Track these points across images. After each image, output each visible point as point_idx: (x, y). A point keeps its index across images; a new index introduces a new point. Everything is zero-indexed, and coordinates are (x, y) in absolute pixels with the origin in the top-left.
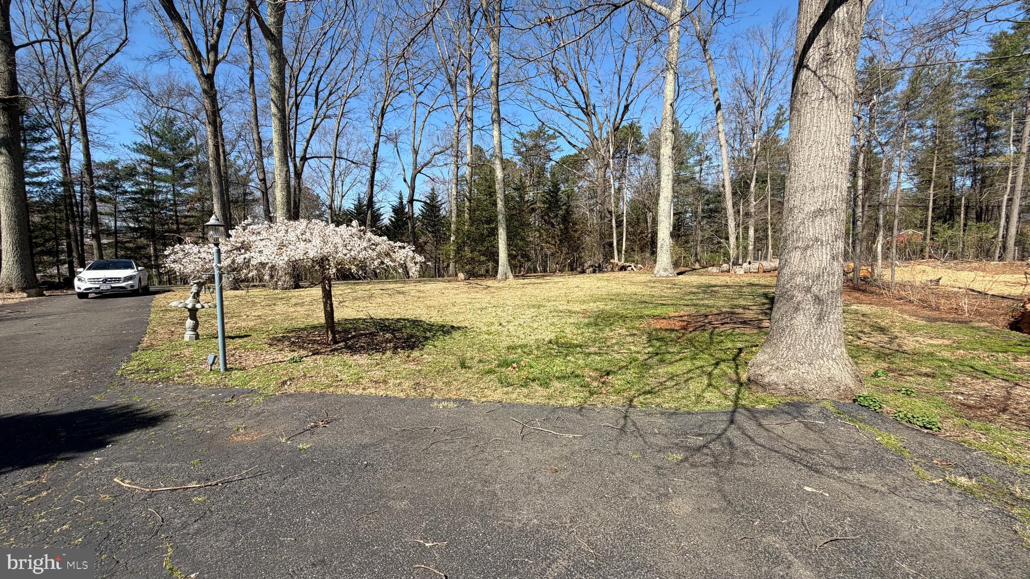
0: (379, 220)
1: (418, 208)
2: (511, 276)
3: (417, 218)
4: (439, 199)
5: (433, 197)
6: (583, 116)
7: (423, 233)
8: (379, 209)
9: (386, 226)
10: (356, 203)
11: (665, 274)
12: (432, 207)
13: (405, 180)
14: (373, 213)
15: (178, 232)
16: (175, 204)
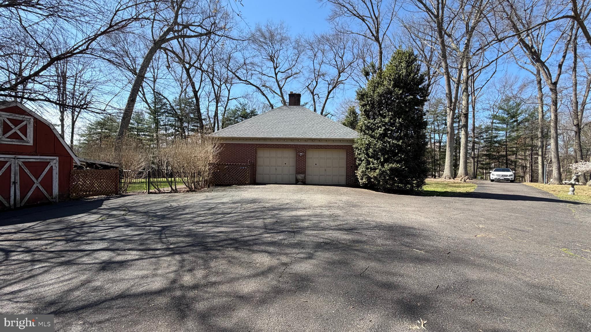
15: (506, 156)
16: (506, 142)
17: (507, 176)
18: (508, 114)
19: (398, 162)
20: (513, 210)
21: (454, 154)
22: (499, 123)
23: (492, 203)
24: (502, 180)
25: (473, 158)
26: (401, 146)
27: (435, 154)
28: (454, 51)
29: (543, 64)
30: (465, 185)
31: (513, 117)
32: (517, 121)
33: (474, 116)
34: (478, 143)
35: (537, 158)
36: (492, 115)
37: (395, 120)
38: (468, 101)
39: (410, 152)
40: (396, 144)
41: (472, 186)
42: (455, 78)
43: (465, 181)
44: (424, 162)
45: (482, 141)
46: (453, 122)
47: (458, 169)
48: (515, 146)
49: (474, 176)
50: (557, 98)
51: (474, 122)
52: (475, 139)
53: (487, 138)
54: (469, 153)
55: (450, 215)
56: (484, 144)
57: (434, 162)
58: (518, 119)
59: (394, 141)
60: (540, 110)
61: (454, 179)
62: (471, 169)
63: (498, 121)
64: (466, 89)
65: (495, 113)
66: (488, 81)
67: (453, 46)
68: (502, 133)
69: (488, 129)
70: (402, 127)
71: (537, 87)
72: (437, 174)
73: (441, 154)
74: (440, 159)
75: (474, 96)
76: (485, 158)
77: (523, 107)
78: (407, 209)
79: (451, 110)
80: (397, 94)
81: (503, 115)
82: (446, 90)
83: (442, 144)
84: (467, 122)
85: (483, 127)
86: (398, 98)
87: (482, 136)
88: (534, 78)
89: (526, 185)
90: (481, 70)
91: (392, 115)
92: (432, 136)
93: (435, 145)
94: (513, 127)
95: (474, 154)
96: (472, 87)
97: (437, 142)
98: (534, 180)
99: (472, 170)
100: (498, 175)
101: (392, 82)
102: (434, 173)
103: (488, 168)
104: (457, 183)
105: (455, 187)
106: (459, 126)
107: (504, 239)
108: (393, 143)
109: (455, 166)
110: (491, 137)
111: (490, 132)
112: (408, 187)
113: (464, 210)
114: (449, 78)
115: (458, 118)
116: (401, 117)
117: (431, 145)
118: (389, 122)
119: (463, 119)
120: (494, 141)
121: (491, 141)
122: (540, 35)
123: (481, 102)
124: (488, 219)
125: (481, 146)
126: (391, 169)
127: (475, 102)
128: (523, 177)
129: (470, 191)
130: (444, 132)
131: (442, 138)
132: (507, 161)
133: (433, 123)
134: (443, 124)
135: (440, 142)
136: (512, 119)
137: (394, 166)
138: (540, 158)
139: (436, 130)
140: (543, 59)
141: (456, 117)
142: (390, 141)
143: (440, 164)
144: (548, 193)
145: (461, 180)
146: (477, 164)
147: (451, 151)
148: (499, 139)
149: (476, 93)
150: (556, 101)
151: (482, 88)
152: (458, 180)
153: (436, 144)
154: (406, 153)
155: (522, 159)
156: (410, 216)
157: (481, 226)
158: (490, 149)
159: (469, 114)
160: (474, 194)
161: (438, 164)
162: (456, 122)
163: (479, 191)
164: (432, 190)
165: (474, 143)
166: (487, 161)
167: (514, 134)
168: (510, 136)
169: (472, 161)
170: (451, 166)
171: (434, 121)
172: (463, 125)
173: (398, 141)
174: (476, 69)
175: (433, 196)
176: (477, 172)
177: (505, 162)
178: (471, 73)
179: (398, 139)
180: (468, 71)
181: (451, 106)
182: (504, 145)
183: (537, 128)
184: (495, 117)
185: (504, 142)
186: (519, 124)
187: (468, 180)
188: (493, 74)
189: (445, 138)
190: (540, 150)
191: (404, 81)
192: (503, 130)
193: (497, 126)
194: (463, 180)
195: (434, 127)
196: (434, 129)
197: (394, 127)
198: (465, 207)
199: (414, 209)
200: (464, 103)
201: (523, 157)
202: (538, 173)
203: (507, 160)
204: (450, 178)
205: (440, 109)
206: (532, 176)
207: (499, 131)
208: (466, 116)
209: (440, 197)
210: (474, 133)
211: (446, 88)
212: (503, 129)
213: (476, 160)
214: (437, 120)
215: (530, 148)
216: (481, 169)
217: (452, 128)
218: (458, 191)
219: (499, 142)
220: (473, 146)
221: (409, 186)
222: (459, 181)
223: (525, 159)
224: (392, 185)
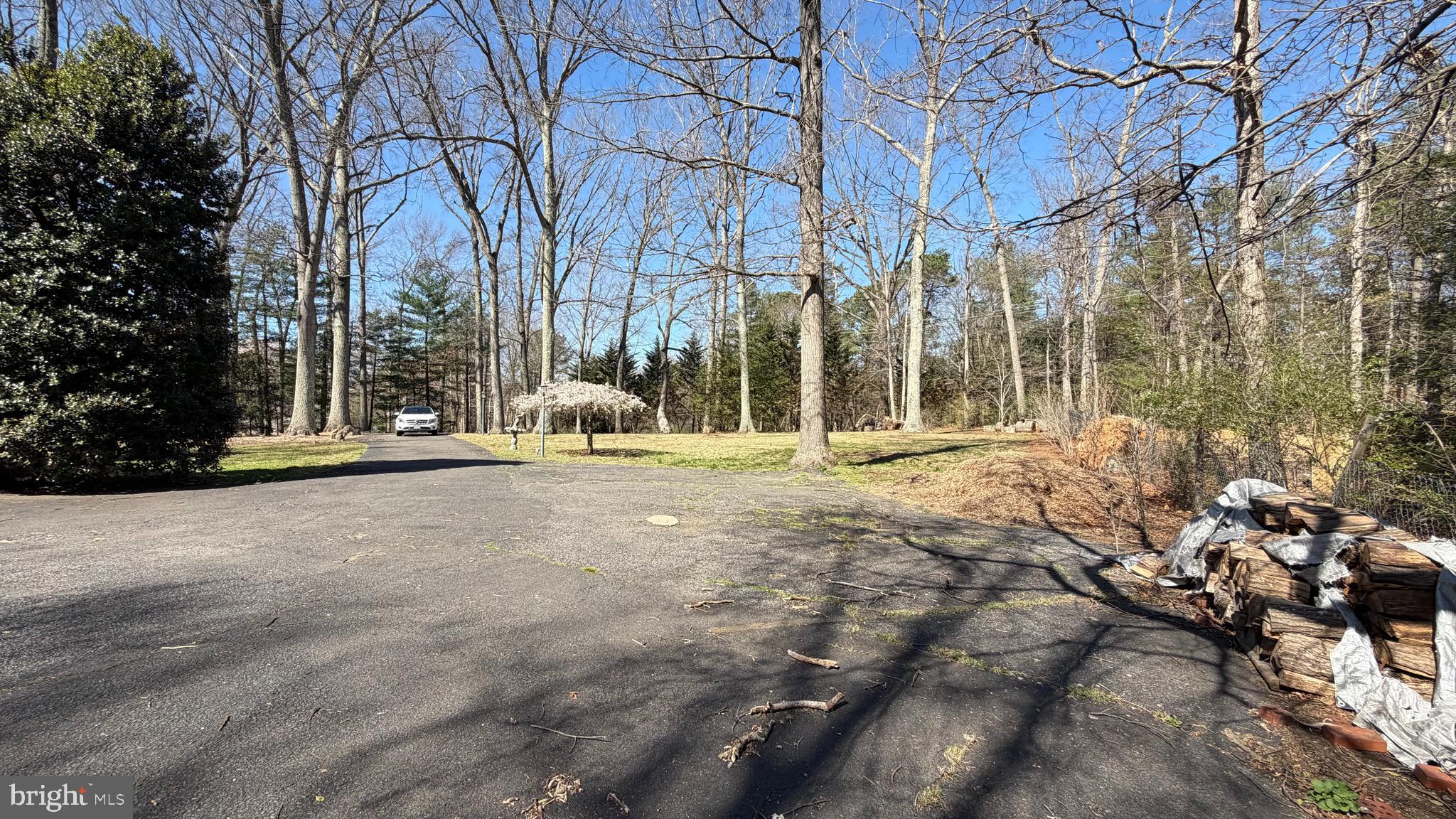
0: (632, 368)
1: (673, 356)
2: (753, 429)
3: (674, 367)
4: (701, 343)
5: (693, 343)
6: (860, 253)
7: (680, 383)
8: (632, 356)
9: (639, 375)
10: (608, 349)
11: (913, 430)
12: (692, 355)
13: (659, 327)
14: (625, 360)
15: (427, 381)
16: (426, 352)
17: (425, 422)
18: (428, 296)
19: (124, 390)
20: (426, 490)
21: (318, 371)
22: (413, 312)
23: (391, 482)
24: (417, 431)
25: (364, 384)
26: (138, 340)
27: (267, 371)
28: (314, 117)
29: (478, 215)
30: (343, 447)
31: (437, 303)
32: (443, 312)
33: (363, 288)
34: (373, 351)
35: (474, 387)
36: (400, 293)
37: (113, 253)
38: (348, 250)
39: (174, 360)
40: (118, 332)
41: (358, 449)
42: (315, 184)
43: (342, 438)
44: (229, 393)
45: (382, 346)
46: (312, 294)
47: (329, 409)
48: (442, 362)
49: (366, 426)
50: (497, 281)
51: (364, 301)
52: (367, 341)
53: (391, 342)
54: (355, 372)
55: (292, 525)
56: (386, 353)
57: (267, 393)
58: (446, 308)
59: (106, 322)
60: (477, 297)
61: (317, 434)
62: (358, 410)
63: (411, 308)
64: (344, 220)
65: (406, 290)
66: (391, 215)
67: (311, 100)
68: (419, 333)
69: (393, 321)
70: (142, 278)
71: (473, 253)
72: (274, 425)
73: (286, 372)
74: (283, 385)
75: (363, 241)
76: (387, 384)
77: (454, 288)
78: (156, 533)
79: (307, 261)
80: (118, 171)
81: (420, 296)
82: (294, 207)
83: (288, 346)
84: (346, 297)
85: (383, 315)
86: (120, 183)
87: (381, 336)
88: (466, 234)
89: (455, 439)
90: (376, 184)
91: (94, 232)
92: (260, 322)
93: (267, 346)
94: (437, 325)
95: (366, 373)
96: (359, 218)
97: (274, 340)
98: (470, 428)
99: (362, 410)
100: (410, 421)
101: (95, 125)
102: (265, 423)
103: (392, 405)
104: (324, 444)
105: (318, 453)
106: (330, 305)
107: (401, 551)
108: (101, 327)
109: (321, 400)
110: (400, 340)
111: (397, 327)
112: (170, 467)
113: (330, 506)
114: (300, 180)
115: (328, 286)
116: (135, 248)
117: (257, 345)
118: (86, 252)
119: (338, 292)
120: (405, 349)
121: (398, 348)
122: (475, 158)
123: (376, 258)
124: (376, 517)
125: (380, 356)
126: (96, 414)
127: (365, 254)
128: (455, 423)
129: (350, 461)
130: (291, 315)
131: (287, 328)
132: (427, 391)
133: (260, 287)
134: (290, 293)
135: (282, 341)
136: (435, 307)
137: (107, 401)
138: (478, 387)
139: (272, 307)
140: (480, 206)
141: (323, 282)
142: (91, 319)
143: (282, 398)
144: (485, 450)
145: (333, 437)
146: (373, 396)
147: (308, 364)
148: (413, 344)
149: (368, 236)
150: (497, 286)
151: (379, 227)
152: (326, 436)
153: (270, 345)
154: (161, 363)
155: (452, 388)
156: (166, 551)
157: (360, 536)
158: (399, 365)
159: (352, 282)
160: (358, 467)
161: (277, 398)
162: (322, 295)
163: (370, 459)
164: (252, 468)
165: (365, 349)
166: (393, 390)
167: (440, 338)
168: (432, 342)
169: (362, 391)
170: (309, 403)
171: (263, 282)
172: (339, 304)
173: (129, 322)
174: (366, 181)
175: (252, 482)
176: (371, 416)
177: (425, 393)
178: (354, 185)
179: (124, 315)
180: (348, 178)
181: (307, 252)
182: (423, 358)
183: (474, 332)
184: (405, 297)
185: (422, 353)
186: (446, 320)
187: (350, 436)
188: (401, 204)
189: (296, 332)
190: (478, 373)
191: (146, 137)
192: (420, 328)
193: (409, 318)
194: (338, 436)
195: (264, 297)
196: (265, 303)
197: (106, 275)
198: (333, 498)
199: (182, 528)
200: (339, 250)
201: (454, 385)
202: (475, 415)
203: (428, 389)
204: (307, 434)
205: (279, 252)
206: (468, 423)
207: (414, 328)
208: (345, 282)
209: (271, 484)
210: (364, 326)
211: (293, 201)
212: (420, 326)
213: (369, 388)
214: (273, 281)
215: (464, 367)
216: (380, 408)
217: (312, 309)
218: (323, 463)
219: (413, 352)
220: (363, 356)
221: (172, 463)
222: (330, 439)
223: (457, 389)
224: (101, 467)
